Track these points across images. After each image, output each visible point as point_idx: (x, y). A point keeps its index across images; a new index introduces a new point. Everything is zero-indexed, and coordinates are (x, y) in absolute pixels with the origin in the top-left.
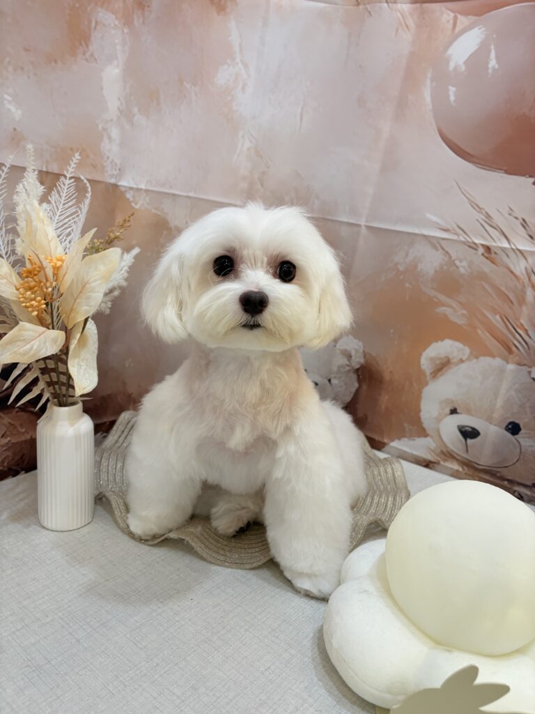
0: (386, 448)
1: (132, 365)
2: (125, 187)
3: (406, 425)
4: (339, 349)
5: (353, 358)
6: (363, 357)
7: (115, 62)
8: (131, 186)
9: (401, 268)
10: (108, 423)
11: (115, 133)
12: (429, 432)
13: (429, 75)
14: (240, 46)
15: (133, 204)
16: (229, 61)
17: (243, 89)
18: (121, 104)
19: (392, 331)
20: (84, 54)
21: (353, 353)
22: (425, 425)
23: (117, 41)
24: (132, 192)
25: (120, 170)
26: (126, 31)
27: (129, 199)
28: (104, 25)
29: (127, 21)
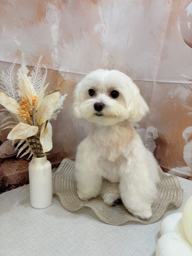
0: (169, 171)
1: (66, 141)
2: (61, 71)
3: (177, 161)
4: (148, 132)
5: (154, 135)
6: (157, 134)
7: (56, 24)
8: (63, 71)
9: (172, 98)
10: (57, 164)
11: (56, 51)
12: (187, 164)
13: (179, 19)
14: (103, 16)
15: (64, 78)
16: (99, 22)
17: (105, 32)
18: (58, 40)
19: (170, 123)
20: (43, 21)
21: (153, 133)
22: (186, 162)
23: (56, 15)
24: (63, 73)
25: (59, 65)
26: (59, 11)
27: (62, 76)
28: (51, 9)
29: (60, 8)
